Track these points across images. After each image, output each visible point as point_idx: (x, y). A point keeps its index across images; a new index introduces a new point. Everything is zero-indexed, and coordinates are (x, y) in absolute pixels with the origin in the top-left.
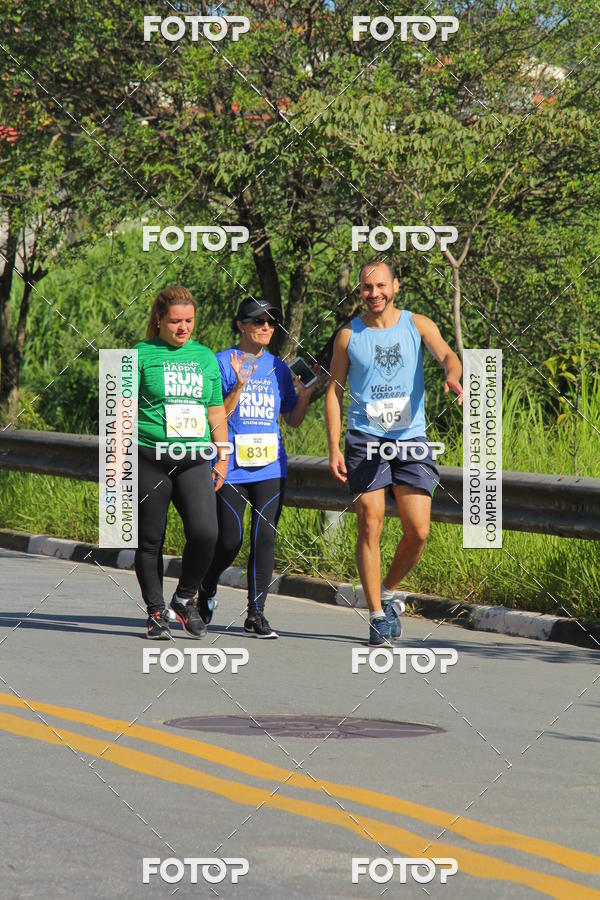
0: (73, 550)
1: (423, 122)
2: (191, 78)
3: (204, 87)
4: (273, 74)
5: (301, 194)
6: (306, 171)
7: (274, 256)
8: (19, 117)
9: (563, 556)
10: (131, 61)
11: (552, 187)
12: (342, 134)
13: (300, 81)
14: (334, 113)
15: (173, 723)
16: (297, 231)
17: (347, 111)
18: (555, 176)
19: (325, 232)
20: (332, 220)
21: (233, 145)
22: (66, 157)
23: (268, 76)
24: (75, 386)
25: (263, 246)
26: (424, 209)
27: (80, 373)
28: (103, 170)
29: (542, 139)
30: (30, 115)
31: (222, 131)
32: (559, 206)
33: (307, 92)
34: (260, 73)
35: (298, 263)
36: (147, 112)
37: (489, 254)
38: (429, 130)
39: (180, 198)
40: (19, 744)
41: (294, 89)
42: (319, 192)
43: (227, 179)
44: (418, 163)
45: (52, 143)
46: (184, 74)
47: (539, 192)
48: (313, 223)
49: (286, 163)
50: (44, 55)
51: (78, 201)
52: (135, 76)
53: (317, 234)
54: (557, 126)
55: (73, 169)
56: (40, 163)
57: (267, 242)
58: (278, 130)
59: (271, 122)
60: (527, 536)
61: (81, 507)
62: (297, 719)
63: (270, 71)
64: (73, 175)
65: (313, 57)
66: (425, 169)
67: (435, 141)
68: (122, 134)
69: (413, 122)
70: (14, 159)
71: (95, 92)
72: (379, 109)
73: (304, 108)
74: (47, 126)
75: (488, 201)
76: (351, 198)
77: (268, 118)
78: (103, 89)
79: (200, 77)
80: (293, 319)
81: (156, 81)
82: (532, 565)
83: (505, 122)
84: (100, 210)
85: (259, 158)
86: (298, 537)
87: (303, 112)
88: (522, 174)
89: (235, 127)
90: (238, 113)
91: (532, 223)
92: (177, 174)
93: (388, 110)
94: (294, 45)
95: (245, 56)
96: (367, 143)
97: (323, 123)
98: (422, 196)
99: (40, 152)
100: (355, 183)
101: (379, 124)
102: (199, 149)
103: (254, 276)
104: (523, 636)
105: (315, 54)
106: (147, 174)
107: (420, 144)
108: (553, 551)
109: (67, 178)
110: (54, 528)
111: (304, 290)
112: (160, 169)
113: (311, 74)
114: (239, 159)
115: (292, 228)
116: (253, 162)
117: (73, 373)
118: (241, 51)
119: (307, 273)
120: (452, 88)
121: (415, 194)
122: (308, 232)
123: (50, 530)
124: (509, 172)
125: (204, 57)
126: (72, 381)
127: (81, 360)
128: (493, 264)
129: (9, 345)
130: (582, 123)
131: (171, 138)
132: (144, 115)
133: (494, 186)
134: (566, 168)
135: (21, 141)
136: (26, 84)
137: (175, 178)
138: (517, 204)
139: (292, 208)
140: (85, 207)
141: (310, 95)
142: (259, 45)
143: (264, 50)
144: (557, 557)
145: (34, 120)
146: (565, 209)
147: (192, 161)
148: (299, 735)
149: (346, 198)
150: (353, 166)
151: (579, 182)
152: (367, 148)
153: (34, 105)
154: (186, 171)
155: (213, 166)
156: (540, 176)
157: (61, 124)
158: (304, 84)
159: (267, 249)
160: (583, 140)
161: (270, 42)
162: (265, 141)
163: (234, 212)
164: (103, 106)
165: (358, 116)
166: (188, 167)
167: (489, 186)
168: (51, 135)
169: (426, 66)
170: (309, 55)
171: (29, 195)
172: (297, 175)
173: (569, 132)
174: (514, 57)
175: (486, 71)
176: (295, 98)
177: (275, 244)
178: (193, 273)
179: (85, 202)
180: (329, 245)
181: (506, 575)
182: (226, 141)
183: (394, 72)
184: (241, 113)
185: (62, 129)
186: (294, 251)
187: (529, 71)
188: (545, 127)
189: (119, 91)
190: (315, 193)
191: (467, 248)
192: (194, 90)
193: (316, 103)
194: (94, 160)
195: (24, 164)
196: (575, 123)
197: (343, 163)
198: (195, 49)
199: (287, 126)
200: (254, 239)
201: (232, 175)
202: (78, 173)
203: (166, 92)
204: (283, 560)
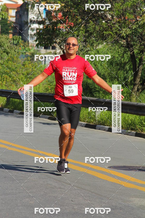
0: (85, 125)
2: (116, 11)
3: (119, 13)
4: (136, 10)
5: (142, 39)
6: (144, 34)
7: (135, 54)
8: (74, 20)
13: (143, 12)
15: (110, 167)
16: (141, 48)
21: (126, 27)
22: (85, 30)
23: (135, 10)
24: (86, 85)
25: (132, 52)
27: (87, 82)
28: (94, 33)
30: (77, 20)
31: (123, 24)
33: (144, 14)
34: (133, 10)
35: (141, 56)
36: (105, 19)
39: (113, 40)
43: (124, 35)
45: (82, 26)
46: (114, 10)
49: (139, 31)
50: (81, 5)
51: (88, 41)
55: (87, 33)
56: (79, 31)
57: (133, 51)
58: (137, 24)
59: (135, 22)
61: (87, 115)
63: (135, 9)
64: (87, 34)
68: (99, 24)
70: (73, 30)
71: (92, 14)
73: (144, 18)
74: (81, 22)
78: (95, 14)
79: (118, 10)
80: (139, 70)
81: (108, 12)
84: (93, 43)
85: (133, 30)
86: (140, 123)
89: (126, 23)
92: (112, 34)
94: (141, 3)
95: (129, 6)
99: (79, 29)
102: (118, 28)
103: (130, 59)
106: (105, 34)
109: (86, 35)
111: (142, 63)
112: (108, 33)
114: (128, 30)
115: (140, 48)
116: (131, 31)
117: (85, 82)
118: (128, 4)
119: (143, 59)
122: (143, 49)
125: (119, 6)
126: (85, 84)
127: (87, 79)
131: (111, 25)
132: (104, 20)
135: (74, 26)
136: (76, 12)
137: (112, 35)
139: (140, 43)
140: (90, 42)
142: (133, 3)
145: (78, 21)
147: (116, 31)
148: (141, 171)
153: (78, 17)
154: (114, 33)
155: (121, 32)
159: (134, 53)
161: (135, 2)
162: (134, 26)
163: (126, 44)
164: (94, 18)
166: (115, 32)
172: (141, 35)
176: (141, 16)
177: (136, 51)
178: (115, 58)
179: (90, 41)
182: (124, 26)
184: (128, 19)
185: (84, 23)
186: (140, 53)
189: (98, 14)
192: (117, 14)
194: (92, 31)
195: (75, 31)
198: (117, 4)
199: (140, 23)
200: (130, 50)
201: (126, 34)
202: (88, 34)
203: (110, 14)
204: (136, 128)
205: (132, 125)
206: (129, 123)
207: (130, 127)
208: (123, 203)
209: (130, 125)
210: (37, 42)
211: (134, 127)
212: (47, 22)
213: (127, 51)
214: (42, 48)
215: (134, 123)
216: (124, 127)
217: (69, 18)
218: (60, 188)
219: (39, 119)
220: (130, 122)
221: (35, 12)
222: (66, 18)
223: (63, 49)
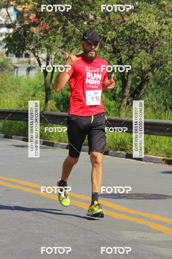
0: (66, 146)
1: (166, 21)
5: (131, 43)
6: (132, 36)
8: (49, 22)
10: (81, 5)
12: (143, 25)
14: (140, 19)
17: (144, 18)
19: (137, 54)
20: (140, 50)
21: (111, 29)
22: (63, 34)
24: (66, 99)
25: (120, 58)
26: (166, 47)
28: (74, 37)
30: (53, 21)
35: (130, 63)
36: (86, 20)
40: (52, 202)
42: (136, 42)
43: (110, 39)
44: (164, 33)
45: (59, 29)
46: (97, 9)
48: (134, 51)
49: (126, 34)
51: (67, 47)
52: (83, 10)
53: (135, 55)
55: (65, 37)
56: (56, 36)
57: (121, 57)
58: (124, 25)
59: (121, 23)
64: (65, 39)
66: (167, 35)
67: (170, 26)
68: (79, 27)
69: (163, 21)
70: (48, 35)
71: (71, 14)
72: (153, 18)
73: (132, 18)
74: (58, 25)
76: (145, 44)
77: (121, 21)
78: (74, 13)
80: (129, 79)
81: (89, 11)
85: (119, 33)
89: (111, 24)
93: (156, 18)
97: (137, 22)
98: (166, 43)
99: (56, 32)
100: (146, 39)
101: (153, 22)
102: (101, 30)
105: (135, 2)
107: (165, 28)
109: (63, 40)
110: (61, 140)
111: (132, 71)
113: (133, 8)
114: (113, 33)
115: (128, 53)
116: (117, 34)
117: (66, 95)
119: (132, 66)
121: (164, 42)
122: (133, 54)
123: (60, 141)
125: (102, 4)
127: (68, 92)
129: (47, 88)
131: (93, 27)
132: (85, 21)
135: (50, 29)
136: (52, 13)
139: (128, 47)
141: (134, 14)
143: (120, 1)
145: (54, 23)
148: (132, 199)
150: (146, 34)
152: (150, 29)
153: (54, 19)
155: (106, 36)
157: (62, 24)
158: (131, 11)
162: (120, 28)
163: (112, 48)
164: (73, 19)
165: (147, 20)
168: (59, 27)
169: (167, 5)
170: (133, 2)
171: (53, 45)
172: (130, 37)
176: (129, 15)
177: (123, 57)
179: (69, 47)
180: (139, 58)
182: (109, 28)
183: (157, 7)
184: (113, 20)
185: (62, 25)
186: (129, 60)
189: (78, 14)
190: (135, 42)
192: (100, 13)
193: (135, 17)
194: (71, 35)
195: (51, 36)
197: (143, 34)
198: (100, 2)
199: (127, 23)
200: (117, 56)
201: (111, 38)
202: (67, 38)
203: (92, 14)
204: (127, 149)
205: (121, 145)
206: (118, 142)
207: (119, 147)
209: (119, 144)
210: (7, 49)
211: (124, 147)
212: (18, 26)
213: (113, 57)
214: (13, 56)
215: (124, 143)
216: (113, 148)
217: (44, 20)
218: (38, 222)
219: (12, 141)
220: (120, 141)
221: (3, 14)
222: (40, 20)
223: (37, 56)
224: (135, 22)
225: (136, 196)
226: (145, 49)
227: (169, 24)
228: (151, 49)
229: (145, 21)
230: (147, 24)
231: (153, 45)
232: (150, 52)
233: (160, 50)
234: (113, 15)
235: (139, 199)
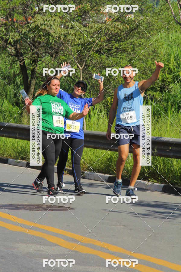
1: (72, 25)
2: (1, 10)
3: (5, 13)
4: (26, 9)
5: (34, 46)
6: (36, 39)
7: (26, 65)
9: (112, 157)
11: (110, 46)
12: (47, 28)
13: (34, 12)
14: (44, 22)
17: (48, 21)
18: (111, 43)
19: (41, 58)
21: (14, 31)
23: (25, 10)
25: (23, 62)
26: (71, 52)
29: (107, 31)
31: (10, 27)
32: (112, 51)
33: (37, 15)
34: (22, 9)
35: (33, 67)
37: (91, 66)
38: (73, 28)
41: (33, 14)
42: (40, 46)
43: (12, 41)
44: (70, 38)
47: (106, 47)
48: (38, 55)
49: (30, 36)
53: (39, 59)
54: (112, 28)
58: (28, 26)
60: (101, 151)
62: (30, 205)
63: (25, 9)
65: (38, 5)
66: (72, 40)
67: (75, 31)
69: (69, 25)
72: (58, 21)
75: (91, 50)
76: (50, 48)
77: (25, 23)
79: (4, 10)
80: (32, 84)
82: (102, 159)
83: (96, 26)
85: (22, 35)
87: (35, 21)
88: (101, 41)
89: (14, 26)
90: (15, 21)
91: (104, 57)
93: (61, 22)
94: (33, 1)
95: (17, 4)
96: (55, 31)
97: (41, 25)
98: (71, 48)
100: (51, 43)
101: (58, 25)
102: (3, 32)
103: (20, 71)
104: (99, 181)
105: (39, 4)
107: (71, 32)
108: (109, 155)
111: (35, 75)
113: (38, 10)
114: (16, 35)
115: (32, 57)
116: (20, 36)
118: (16, 2)
119: (36, 70)
120: (80, 15)
121: (69, 47)
122: (36, 58)
124: (97, 41)
125: (5, 4)
128: (92, 69)
130: (119, 27)
133: (92, 45)
134: (114, 40)
138: (100, 51)
139: (32, 51)
141: (38, 16)
143: (23, 2)
144: (110, 157)
146: (114, 53)
147: (1, 35)
148: (30, 210)
149: (48, 48)
150: (50, 38)
151: (118, 44)
152: (54, 32)
155: (8, 37)
156: (107, 42)
158: (36, 13)
160: (119, 32)
162: (24, 29)
163: (14, 51)
165: (52, 23)
167: (91, 45)
172: (33, 40)
173: (115, 29)
174: (99, 6)
175: (91, 10)
176: (33, 17)
177: (27, 61)
180: (43, 62)
181: (94, 162)
182: (12, 30)
184: (17, 21)
186: (32, 64)
187: (104, 10)
188: (108, 28)
190: (39, 46)
191: (84, 64)
192: (2, 14)
193: (39, 19)
196: (117, 27)
197: (47, 37)
198: (2, 1)
199: (31, 25)
200: (20, 60)
201: (13, 40)
204: (27, 157)
205: (22, 154)
206: (19, 150)
207: (19, 156)
208: (5, 250)
209: (20, 153)
211: (24, 155)
213: (16, 61)
215: (24, 151)
216: (13, 156)
220: (20, 150)
224: (39, 25)
225: (34, 207)
226: (49, 53)
227: (75, 28)
228: (55, 54)
229: (50, 24)
230: (52, 27)
231: (57, 50)
232: (55, 57)
233: (65, 54)
234: (16, 17)
235: (38, 210)
